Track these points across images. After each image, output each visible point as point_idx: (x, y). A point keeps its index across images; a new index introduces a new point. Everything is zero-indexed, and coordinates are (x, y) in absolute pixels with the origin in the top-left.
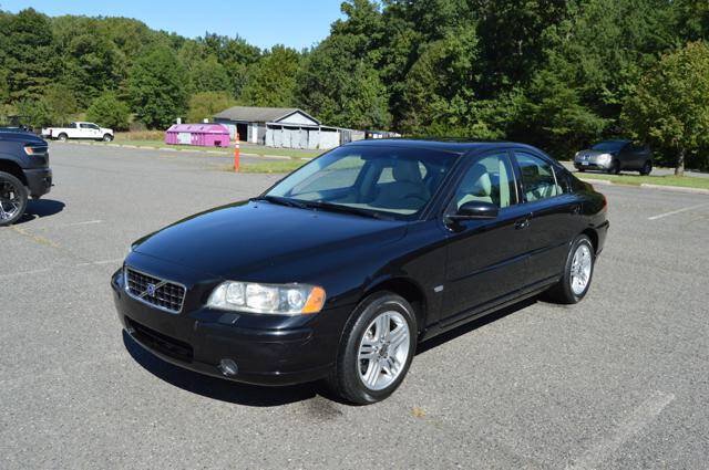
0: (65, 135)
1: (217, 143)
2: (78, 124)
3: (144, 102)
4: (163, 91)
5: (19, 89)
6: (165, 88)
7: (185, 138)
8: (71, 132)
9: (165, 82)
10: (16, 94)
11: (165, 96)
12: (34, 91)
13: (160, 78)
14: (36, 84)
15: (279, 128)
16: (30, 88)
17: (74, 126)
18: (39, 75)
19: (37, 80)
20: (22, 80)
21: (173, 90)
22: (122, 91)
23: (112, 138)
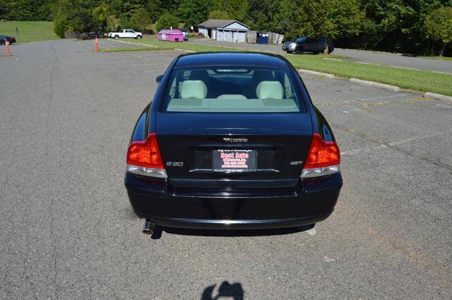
0: (118, 36)
1: (177, 40)
2: (124, 30)
3: (188, 17)
4: (199, 11)
5: (127, 11)
6: (199, 8)
7: (164, 37)
8: (120, 35)
9: (199, 5)
10: (125, 14)
11: (199, 13)
12: (134, 12)
13: (196, 3)
14: (134, 8)
15: (221, 31)
16: (132, 10)
17: (122, 32)
18: (136, 3)
19: (136, 6)
20: (128, 7)
21: (203, 9)
22: (180, 11)
23: (141, 37)
